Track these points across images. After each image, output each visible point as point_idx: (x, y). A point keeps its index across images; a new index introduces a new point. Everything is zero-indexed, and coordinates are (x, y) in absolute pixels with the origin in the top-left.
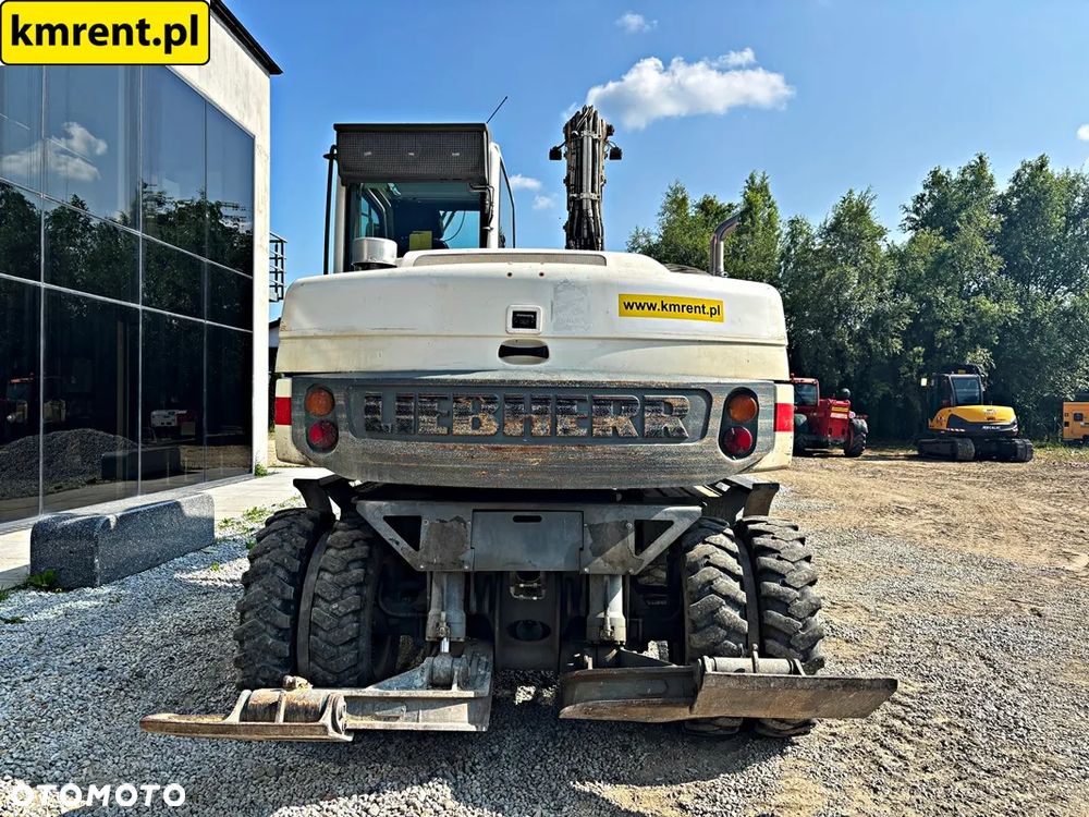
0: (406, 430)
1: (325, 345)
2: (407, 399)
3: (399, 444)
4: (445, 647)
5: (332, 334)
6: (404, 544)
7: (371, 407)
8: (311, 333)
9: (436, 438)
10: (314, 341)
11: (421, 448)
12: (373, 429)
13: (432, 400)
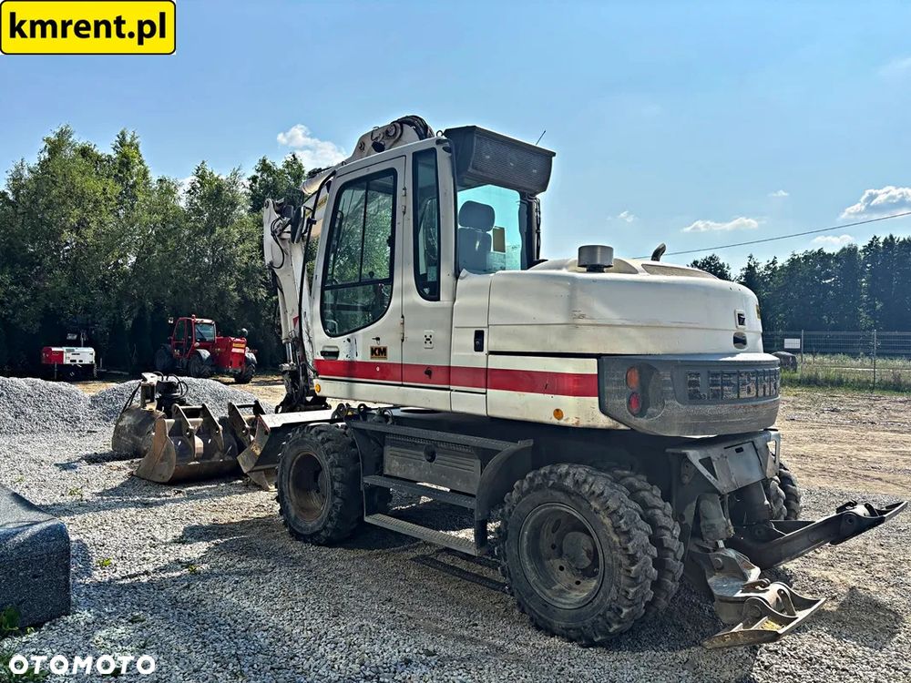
0: (717, 397)
1: (633, 332)
2: (716, 375)
3: (712, 407)
4: (721, 544)
5: (640, 324)
6: (712, 477)
7: (693, 381)
8: (619, 322)
9: (732, 401)
10: (621, 329)
11: (724, 409)
12: (694, 397)
13: (730, 375)
